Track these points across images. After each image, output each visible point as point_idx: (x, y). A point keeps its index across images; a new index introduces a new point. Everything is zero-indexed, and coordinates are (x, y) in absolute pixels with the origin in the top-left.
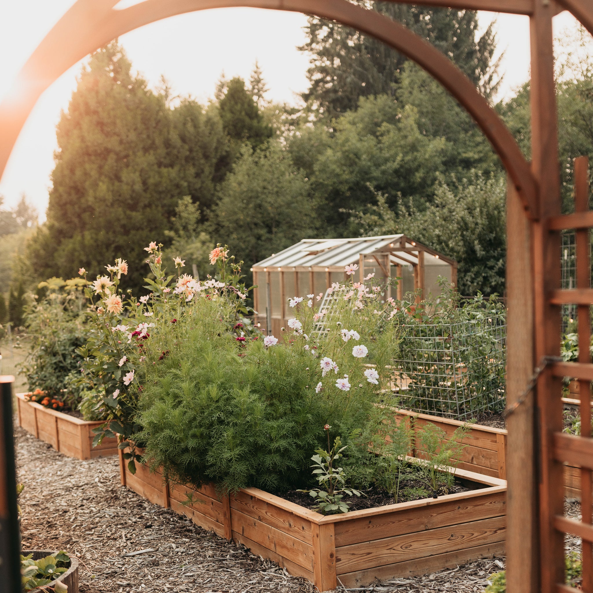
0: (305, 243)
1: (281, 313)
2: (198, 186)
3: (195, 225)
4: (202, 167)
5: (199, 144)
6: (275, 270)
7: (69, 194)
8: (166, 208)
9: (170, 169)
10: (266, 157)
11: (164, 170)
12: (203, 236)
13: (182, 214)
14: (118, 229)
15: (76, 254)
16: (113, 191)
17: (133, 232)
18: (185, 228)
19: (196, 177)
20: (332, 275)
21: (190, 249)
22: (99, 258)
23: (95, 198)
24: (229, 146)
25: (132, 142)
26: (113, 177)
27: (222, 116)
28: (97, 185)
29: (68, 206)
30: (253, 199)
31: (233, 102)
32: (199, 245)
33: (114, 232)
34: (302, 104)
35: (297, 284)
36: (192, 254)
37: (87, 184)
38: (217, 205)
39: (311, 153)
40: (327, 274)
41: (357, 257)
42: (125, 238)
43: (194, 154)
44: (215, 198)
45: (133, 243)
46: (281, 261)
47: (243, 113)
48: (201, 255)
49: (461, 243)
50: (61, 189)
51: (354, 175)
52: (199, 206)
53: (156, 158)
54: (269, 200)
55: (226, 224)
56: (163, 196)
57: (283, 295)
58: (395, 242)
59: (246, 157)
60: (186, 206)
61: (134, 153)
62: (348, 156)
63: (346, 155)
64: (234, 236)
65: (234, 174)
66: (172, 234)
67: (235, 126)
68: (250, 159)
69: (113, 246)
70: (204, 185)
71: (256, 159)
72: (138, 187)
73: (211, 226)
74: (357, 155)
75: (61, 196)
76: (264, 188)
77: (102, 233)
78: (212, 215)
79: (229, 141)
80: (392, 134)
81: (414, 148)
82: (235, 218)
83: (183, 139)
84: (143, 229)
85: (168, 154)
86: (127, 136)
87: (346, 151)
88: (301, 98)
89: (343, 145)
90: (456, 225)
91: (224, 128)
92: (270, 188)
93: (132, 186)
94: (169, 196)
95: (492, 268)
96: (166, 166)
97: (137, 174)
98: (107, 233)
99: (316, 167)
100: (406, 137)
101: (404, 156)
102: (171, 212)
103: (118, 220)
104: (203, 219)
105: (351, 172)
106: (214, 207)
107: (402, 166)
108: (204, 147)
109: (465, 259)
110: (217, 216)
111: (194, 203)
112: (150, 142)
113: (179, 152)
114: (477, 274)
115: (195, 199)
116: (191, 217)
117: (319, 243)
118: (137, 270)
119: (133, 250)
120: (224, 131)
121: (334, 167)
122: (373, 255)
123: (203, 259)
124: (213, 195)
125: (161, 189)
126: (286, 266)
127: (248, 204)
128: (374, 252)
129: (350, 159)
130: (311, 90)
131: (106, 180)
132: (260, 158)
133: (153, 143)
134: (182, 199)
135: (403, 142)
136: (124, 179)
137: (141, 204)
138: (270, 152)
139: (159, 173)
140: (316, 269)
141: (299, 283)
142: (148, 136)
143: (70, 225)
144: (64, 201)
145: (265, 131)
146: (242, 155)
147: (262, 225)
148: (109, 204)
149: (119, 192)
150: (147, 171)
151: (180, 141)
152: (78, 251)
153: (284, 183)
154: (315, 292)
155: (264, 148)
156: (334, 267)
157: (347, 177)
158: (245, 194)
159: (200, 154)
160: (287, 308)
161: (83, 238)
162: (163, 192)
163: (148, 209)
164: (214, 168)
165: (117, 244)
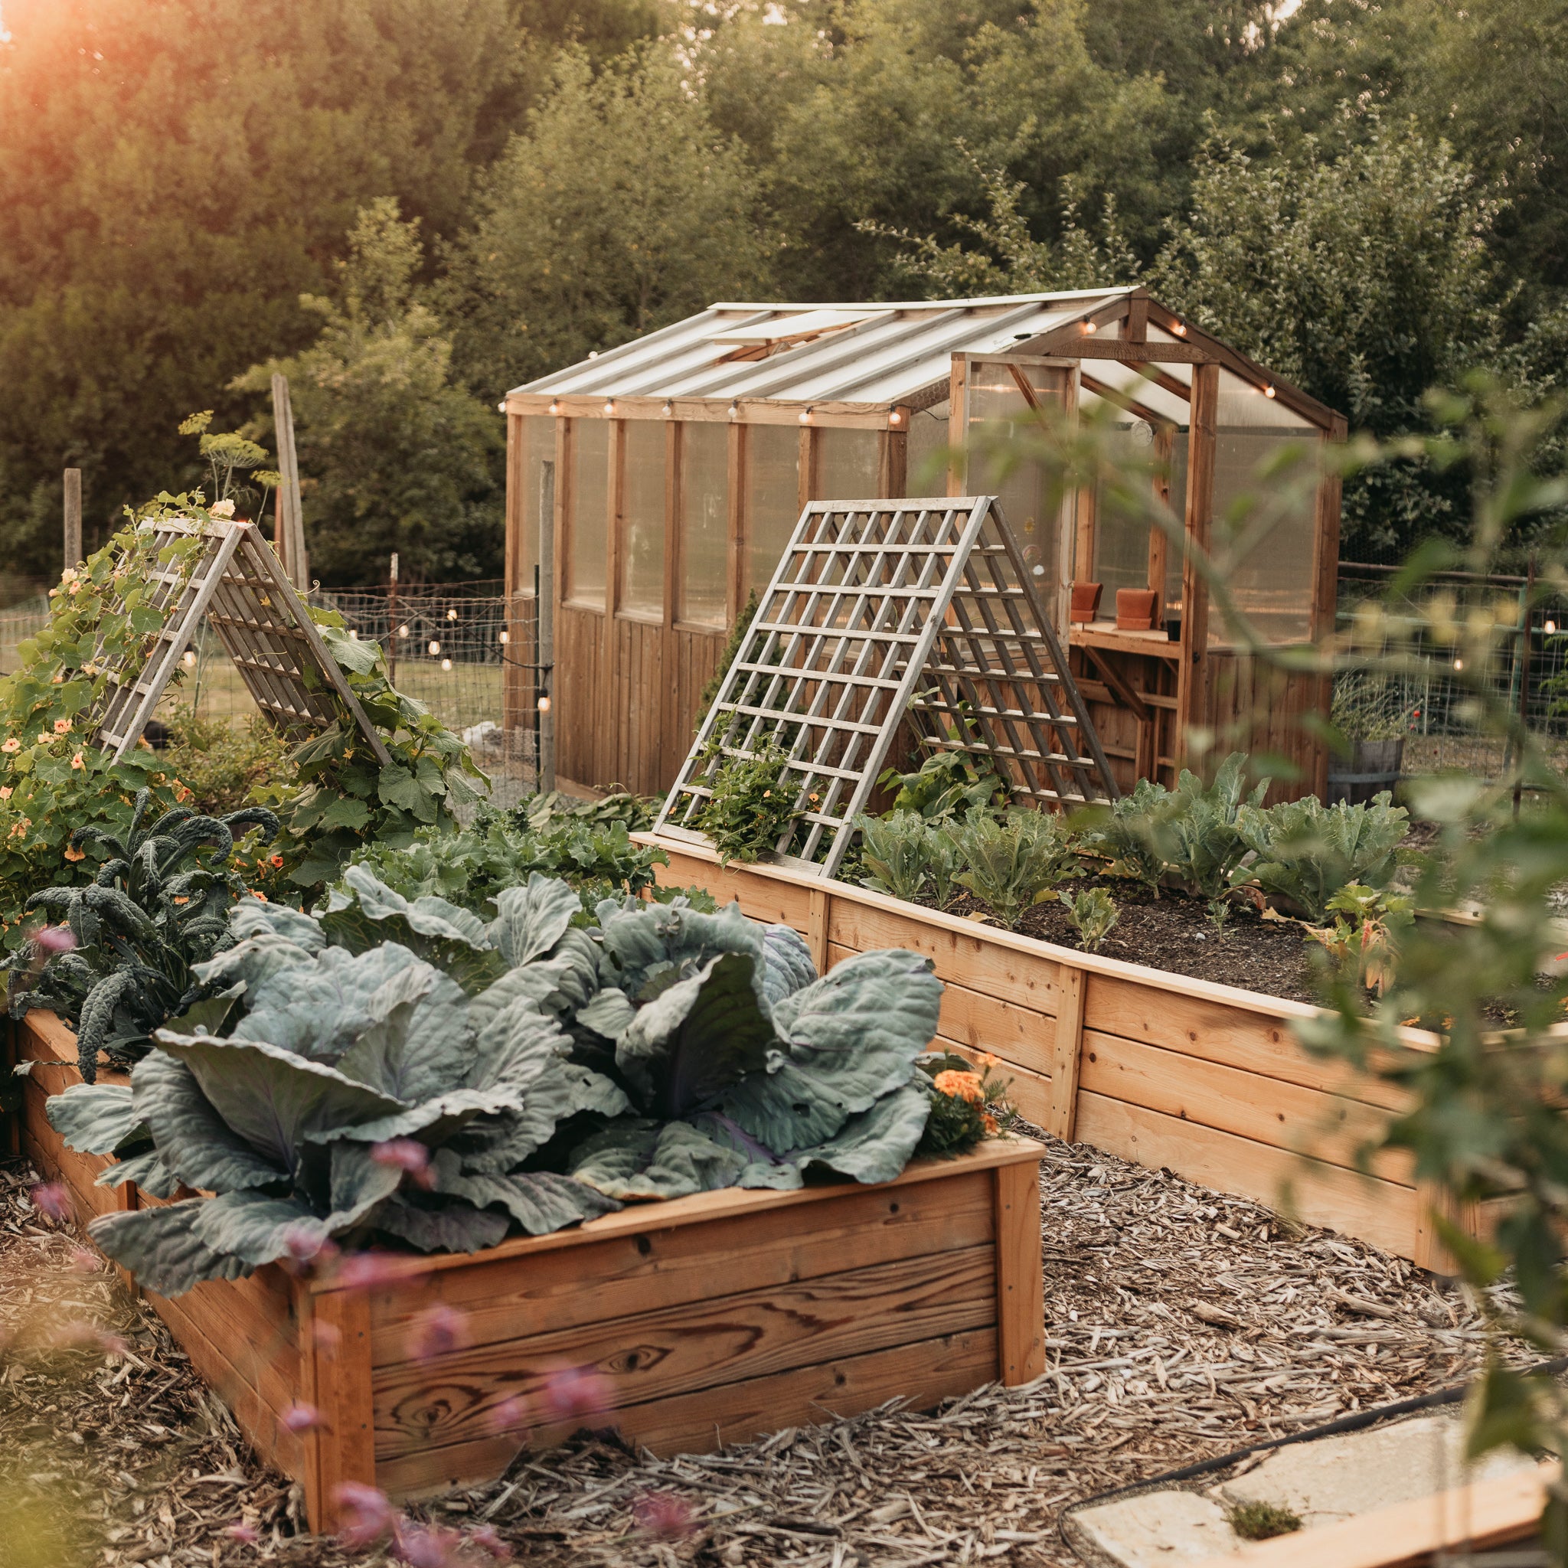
0: (721, 313)
1: (606, 586)
2: (421, 170)
3: (406, 287)
4: (437, 114)
5: (432, 45)
6: (593, 413)
7: (28, 171)
8: (318, 231)
9: (339, 112)
10: (630, 93)
11: (321, 117)
12: (420, 316)
13: (367, 252)
14: (168, 284)
15: (37, 352)
16: (158, 168)
17: (212, 296)
18: (373, 294)
19: (417, 144)
20: (825, 443)
21: (371, 354)
22: (104, 371)
23: (103, 186)
24: (521, 59)
26: (163, 128)
28: (112, 146)
29: (22, 208)
30: (582, 219)
32: (402, 342)
33: (156, 292)
35: (677, 473)
36: (380, 370)
37: (82, 140)
38: (476, 229)
39: (766, 99)
40: (806, 435)
41: (941, 369)
42: (189, 311)
43: (416, 75)
44: (470, 210)
45: (213, 328)
46: (621, 377)
48: (410, 375)
51: (891, 170)
52: (420, 229)
53: (298, 79)
54: (632, 222)
55: (500, 288)
56: (311, 192)
57: (619, 516)
58: (1102, 316)
59: (568, 89)
60: (382, 227)
61: (232, 59)
62: (875, 113)
63: (870, 112)
64: (521, 325)
65: (533, 138)
66: (323, 304)
68: (582, 96)
69: (149, 335)
70: (442, 169)
71: (601, 99)
72: (237, 160)
73: (452, 291)
74: (903, 112)
76: (620, 186)
77: (120, 291)
78: (457, 258)
79: (525, 43)
80: (1006, 59)
81: (1070, 101)
82: (525, 270)
83: (385, 29)
84: (243, 290)
85: (335, 68)
87: (870, 98)
89: (864, 80)
92: (638, 186)
93: (218, 157)
94: (332, 194)
96: (327, 104)
97: (237, 120)
98: (134, 295)
99: (780, 141)
100: (1050, 68)
101: (1038, 126)
102: (335, 244)
103: (170, 256)
104: (428, 272)
105: (884, 163)
106: (464, 236)
107: (1032, 153)
108: (447, 56)
110: (474, 262)
111: (404, 218)
112: (281, 29)
113: (369, 66)
115: (408, 210)
116: (393, 260)
117: (776, 314)
119: (210, 349)
120: (510, 13)
121: (834, 141)
122: (1009, 365)
123: (414, 385)
124: (467, 200)
125: (305, 172)
126: (639, 399)
127: (565, 231)
129: (882, 122)
131: (141, 132)
132: (613, 94)
133: (293, 33)
134: (370, 206)
135: (1038, 84)
136: (193, 132)
137: (245, 214)
138: (643, 79)
139: (306, 123)
140: (757, 415)
141: (685, 467)
142: (279, 12)
143: (26, 267)
144: (11, 192)
145: (635, 22)
146: (558, 85)
147: (609, 297)
148: (144, 207)
149: (175, 172)
150: (269, 115)
151: (376, 35)
152: (42, 345)
153: (683, 176)
154: (750, 512)
155: (625, 65)
156: (833, 406)
157: (871, 175)
158: (559, 201)
159: (434, 76)
160: (629, 571)
161: (60, 306)
162: (314, 180)
163: (263, 230)
164: (473, 122)
165: (160, 330)
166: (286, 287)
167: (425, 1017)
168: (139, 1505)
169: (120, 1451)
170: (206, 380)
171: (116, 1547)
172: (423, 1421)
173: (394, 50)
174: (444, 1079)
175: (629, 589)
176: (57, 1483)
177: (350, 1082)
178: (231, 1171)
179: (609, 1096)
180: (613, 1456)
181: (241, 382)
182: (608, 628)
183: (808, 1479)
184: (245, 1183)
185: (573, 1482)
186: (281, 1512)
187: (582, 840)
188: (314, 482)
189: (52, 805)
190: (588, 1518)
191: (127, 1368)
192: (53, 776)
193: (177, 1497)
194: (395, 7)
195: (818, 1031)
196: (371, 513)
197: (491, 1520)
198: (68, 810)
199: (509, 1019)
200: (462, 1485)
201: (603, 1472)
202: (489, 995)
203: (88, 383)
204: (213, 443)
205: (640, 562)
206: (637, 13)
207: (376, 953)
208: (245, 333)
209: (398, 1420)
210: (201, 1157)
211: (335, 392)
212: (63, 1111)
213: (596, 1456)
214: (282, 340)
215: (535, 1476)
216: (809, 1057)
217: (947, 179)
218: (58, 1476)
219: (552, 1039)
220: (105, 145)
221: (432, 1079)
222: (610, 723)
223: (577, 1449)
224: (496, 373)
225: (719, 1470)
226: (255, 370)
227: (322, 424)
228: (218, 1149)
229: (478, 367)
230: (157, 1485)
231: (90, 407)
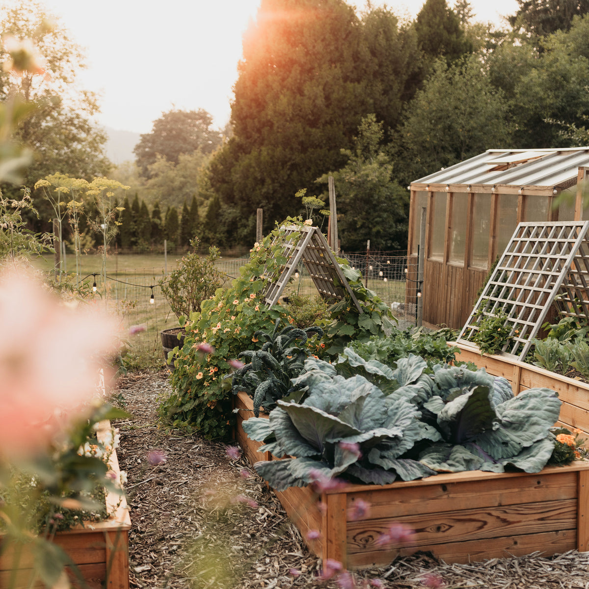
0: (491, 153)
1: (444, 253)
2: (385, 103)
3: (377, 146)
4: (391, 83)
5: (390, 58)
6: (442, 190)
7: (250, 107)
8: (348, 126)
9: (356, 84)
10: (461, 73)
11: (350, 85)
12: (382, 156)
13: (364, 133)
14: (296, 146)
15: (252, 170)
16: (293, 105)
17: (310, 150)
18: (366, 149)
19: (383, 94)
20: (528, 201)
21: (364, 170)
22: (274, 176)
23: (275, 112)
24: (422, 62)
25: (318, 53)
26: (295, 91)
27: (417, 29)
28: (278, 97)
29: (248, 120)
30: (442, 120)
31: (431, 15)
32: (375, 165)
33: (292, 149)
35: (472, 212)
36: (367, 176)
37: (268, 96)
38: (403, 125)
39: (512, 74)
40: (521, 198)
42: (302, 155)
43: (384, 69)
44: (401, 118)
45: (310, 161)
46: (452, 177)
47: (442, 27)
48: (378, 177)
50: (242, 101)
51: (560, 100)
52: (383, 125)
53: (342, 72)
54: (460, 121)
55: (411, 146)
56: (345, 113)
57: (449, 228)
59: (438, 73)
60: (370, 124)
61: (320, 66)
62: (554, 78)
63: (552, 78)
64: (418, 159)
65: (425, 91)
66: (348, 152)
67: (431, 41)
68: (443, 75)
69: (289, 164)
70: (392, 103)
71: (451, 76)
72: (320, 102)
73: (394, 147)
74: (565, 78)
75: (242, 109)
76: (456, 108)
77: (280, 149)
78: (396, 135)
79: (423, 56)
82: (420, 139)
83: (373, 53)
84: (321, 148)
85: (355, 68)
86: (314, 47)
87: (552, 72)
88: (508, 23)
89: (551, 66)
91: (419, 42)
92: (463, 108)
93: (314, 101)
94: (353, 113)
96: (352, 81)
97: (321, 87)
98: (284, 150)
99: (517, 90)
102: (353, 131)
103: (297, 136)
104: (385, 141)
105: (557, 97)
106: (399, 127)
108: (395, 62)
110: (402, 136)
111: (378, 121)
112: (337, 54)
113: (367, 66)
115: (379, 119)
116: (373, 136)
117: (511, 153)
119: (309, 169)
120: (418, 46)
121: (538, 89)
123: (379, 181)
124: (400, 114)
125: (344, 105)
126: (459, 185)
127: (435, 125)
129: (557, 81)
130: (519, 13)
131: (288, 93)
132: (455, 74)
133: (341, 55)
134: (366, 117)
136: (306, 92)
137: (322, 121)
138: (466, 68)
139: (344, 88)
140: (503, 190)
141: (474, 210)
142: (337, 49)
143: (249, 140)
144: (245, 114)
145: (464, 48)
146: (435, 71)
147: (450, 149)
148: (288, 119)
149: (299, 106)
150: (332, 85)
151: (370, 55)
152: (254, 168)
153: (479, 104)
154: (498, 226)
155: (460, 63)
156: (531, 187)
157: (551, 102)
158: (434, 114)
159: (390, 69)
160: (452, 248)
161: (260, 154)
162: (347, 108)
163: (329, 126)
164: (403, 86)
165: (293, 162)
166: (336, 146)
167: (370, 402)
168: (268, 560)
169: (262, 541)
170: (307, 179)
171: (260, 573)
172: (363, 542)
173: (376, 60)
174: (375, 424)
175: (452, 254)
176: (242, 550)
177: (342, 422)
178: (301, 450)
179: (434, 434)
180: (430, 561)
181: (319, 180)
182: (444, 268)
183: (502, 577)
184: (306, 455)
185: (416, 569)
186: (314, 568)
187: (429, 343)
188: (343, 215)
189: (248, 323)
190: (421, 582)
191: (266, 514)
192: (249, 313)
193: (280, 559)
194: (377, 45)
195: (513, 416)
196: (362, 226)
197: (386, 579)
198: (253, 325)
199: (399, 404)
200: (377, 566)
201: (427, 566)
202: (392, 395)
203: (268, 181)
204: (307, 200)
205: (456, 244)
206: (465, 44)
207: (353, 378)
208: (321, 163)
209: (355, 541)
210: (291, 444)
211: (351, 183)
212: (248, 426)
213: (424, 561)
214: (334, 165)
215: (402, 565)
216: (509, 425)
217: (581, 103)
218: (242, 548)
219: (414, 413)
220: (276, 97)
221: (371, 424)
222: (443, 302)
223: (418, 558)
225: (469, 570)
226: (324, 176)
227: (346, 195)
228: (297, 442)
229: (402, 174)
230: (273, 554)
231: (268, 189)
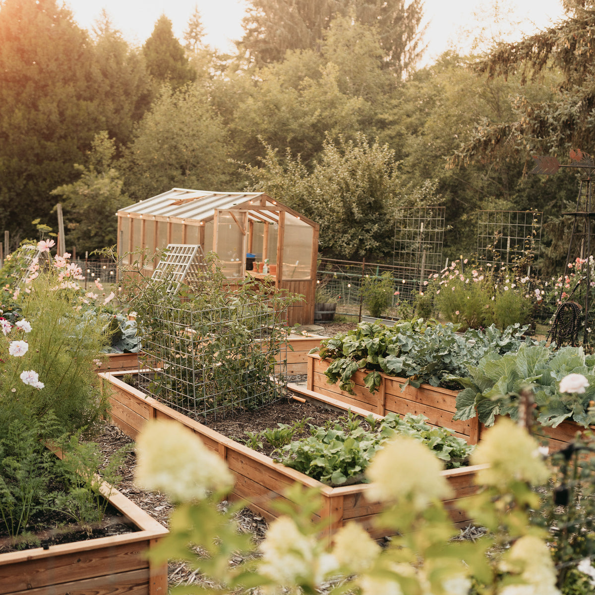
0: (175, 191)
2: (116, 122)
3: (110, 161)
4: (122, 103)
5: (121, 80)
8: (81, 141)
9: (89, 102)
10: (185, 99)
11: (83, 103)
12: (113, 172)
13: (98, 148)
14: (31, 158)
16: (28, 119)
17: (46, 162)
18: (99, 162)
19: (115, 113)
20: (187, 228)
21: (97, 184)
22: (10, 185)
23: (10, 125)
24: (151, 86)
25: (52, 72)
26: (30, 105)
27: (146, 55)
28: (13, 111)
30: (168, 140)
31: (158, 43)
32: (107, 181)
33: (27, 160)
34: (234, 51)
36: (100, 189)
37: (3, 110)
38: (133, 142)
39: (232, 100)
40: (184, 226)
41: (212, 213)
42: (38, 167)
43: (115, 90)
44: (132, 136)
45: (46, 172)
46: (145, 208)
47: (168, 54)
48: (109, 191)
49: (341, 204)
51: (272, 125)
52: (115, 141)
53: (76, 90)
54: (184, 142)
55: (141, 162)
56: (79, 128)
57: (143, 243)
58: (255, 200)
59: (164, 98)
60: (102, 140)
61: (53, 83)
63: (267, 105)
64: (147, 175)
65: (153, 113)
66: (81, 167)
67: (159, 66)
68: (169, 100)
69: (25, 174)
70: (123, 121)
71: (175, 101)
72: (55, 117)
73: (125, 162)
74: (277, 106)
76: (181, 130)
77: (15, 160)
78: (127, 152)
79: (152, 80)
80: (313, 89)
81: (332, 104)
82: (149, 157)
83: (105, 74)
84: (56, 160)
85: (88, 87)
86: (48, 66)
87: (266, 102)
88: (235, 45)
89: (265, 95)
90: (335, 186)
91: (148, 67)
92: (186, 130)
93: (48, 116)
94: (86, 129)
95: (368, 231)
96: (85, 99)
97: (55, 104)
98: (20, 161)
99: (236, 114)
100: (326, 93)
101: (322, 112)
102: (87, 146)
103: (32, 148)
104: (118, 155)
105: (270, 123)
106: (129, 145)
107: (319, 121)
108: (126, 84)
109: (343, 220)
110: (132, 153)
111: (110, 138)
112: (70, 73)
113: (99, 87)
114: (353, 237)
115: (111, 135)
116: (107, 151)
118: (48, 201)
119: (45, 179)
120: (147, 70)
121: (253, 115)
122: (230, 211)
123: (111, 194)
124: (131, 132)
125: (77, 122)
126: (148, 215)
127: (163, 144)
128: (231, 208)
129: (271, 109)
130: (245, 38)
131: (23, 108)
132: (179, 100)
133: (74, 75)
134: (98, 133)
135: (322, 98)
136: (40, 108)
137: (57, 135)
138: (189, 95)
139: (78, 105)
140: (174, 221)
142: (70, 68)
145: (189, 74)
146: (161, 96)
147: (177, 166)
148: (24, 132)
149: (34, 121)
150: (66, 103)
151: (102, 76)
155: (183, 90)
156: (189, 220)
157: (266, 127)
158: (160, 135)
159: (121, 91)
162: (80, 124)
163: (63, 140)
164: (134, 106)
165: (29, 173)
166: (70, 159)
170: (43, 189)
173: (107, 82)
181: (55, 192)
194: (108, 68)
196: (96, 235)
203: (5, 189)
206: (190, 71)
208: (57, 174)
211: (85, 196)
214: (69, 177)
217: (290, 129)
224: (139, 190)
226: (59, 188)
227: (81, 206)
229: (133, 188)
231: (5, 197)
